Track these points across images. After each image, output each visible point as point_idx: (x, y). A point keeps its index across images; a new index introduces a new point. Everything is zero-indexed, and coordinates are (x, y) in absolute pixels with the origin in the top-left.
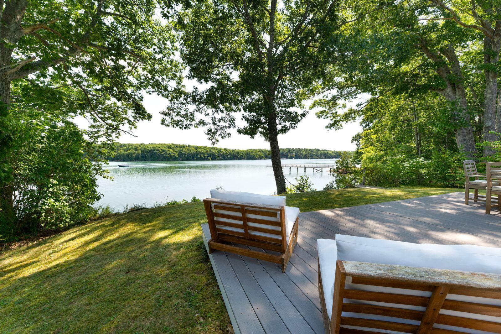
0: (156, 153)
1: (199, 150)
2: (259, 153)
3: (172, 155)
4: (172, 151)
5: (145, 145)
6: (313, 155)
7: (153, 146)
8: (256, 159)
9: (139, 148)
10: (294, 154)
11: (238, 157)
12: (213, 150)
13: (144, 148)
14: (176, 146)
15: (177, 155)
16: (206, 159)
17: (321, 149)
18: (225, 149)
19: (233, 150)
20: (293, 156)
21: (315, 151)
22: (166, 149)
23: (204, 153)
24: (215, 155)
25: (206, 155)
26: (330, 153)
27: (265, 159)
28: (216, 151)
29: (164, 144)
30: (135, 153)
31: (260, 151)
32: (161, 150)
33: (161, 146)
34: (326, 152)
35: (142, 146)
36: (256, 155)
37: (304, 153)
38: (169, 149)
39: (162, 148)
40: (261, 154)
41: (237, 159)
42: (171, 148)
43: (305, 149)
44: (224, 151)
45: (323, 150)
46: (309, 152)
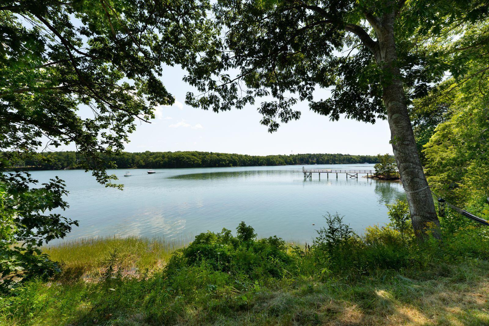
0: (181, 160)
1: (220, 157)
2: (279, 159)
3: (196, 162)
4: (195, 158)
5: (171, 153)
6: (336, 160)
7: (178, 154)
8: (276, 165)
9: (166, 156)
10: (315, 159)
11: (258, 163)
12: (234, 157)
13: (171, 156)
14: (200, 153)
15: (200, 162)
16: (227, 165)
17: (343, 154)
18: (245, 156)
19: (253, 157)
20: (314, 161)
21: (337, 156)
22: (190, 156)
23: (225, 160)
24: (236, 162)
25: (227, 162)
26: (354, 157)
27: (285, 165)
28: (237, 158)
29: (189, 152)
30: (162, 161)
31: (280, 156)
32: (185, 158)
33: (186, 153)
34: (350, 157)
35: (169, 154)
36: (277, 161)
37: (326, 158)
38: (193, 157)
39: (187, 156)
40: (281, 160)
41: (257, 166)
42: (195, 156)
43: (326, 154)
44: (245, 157)
45: (346, 155)
46: (332, 157)
